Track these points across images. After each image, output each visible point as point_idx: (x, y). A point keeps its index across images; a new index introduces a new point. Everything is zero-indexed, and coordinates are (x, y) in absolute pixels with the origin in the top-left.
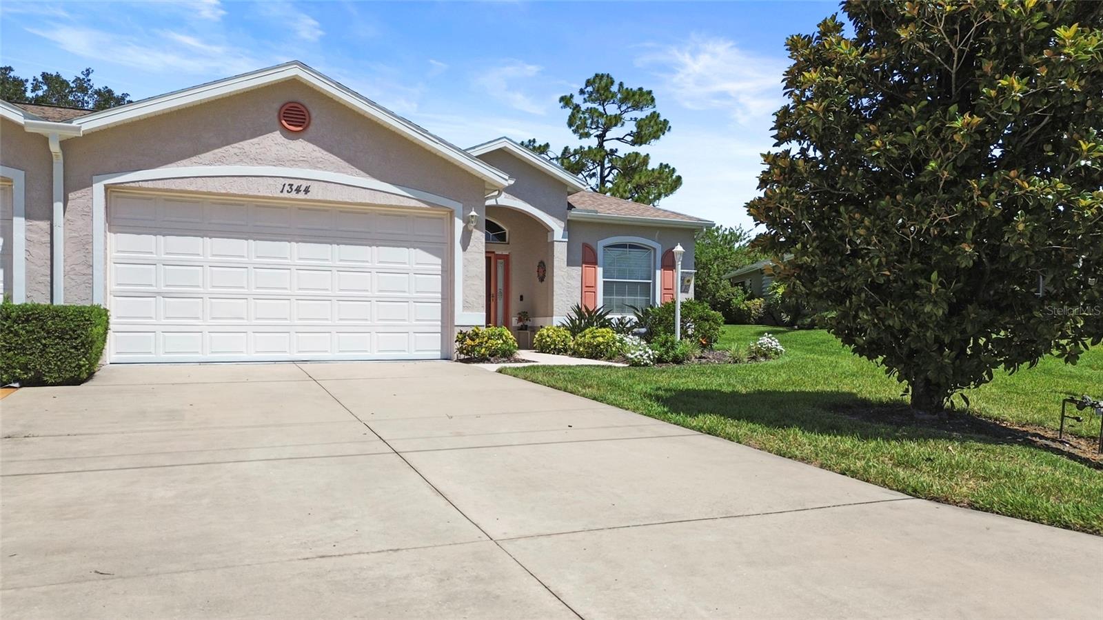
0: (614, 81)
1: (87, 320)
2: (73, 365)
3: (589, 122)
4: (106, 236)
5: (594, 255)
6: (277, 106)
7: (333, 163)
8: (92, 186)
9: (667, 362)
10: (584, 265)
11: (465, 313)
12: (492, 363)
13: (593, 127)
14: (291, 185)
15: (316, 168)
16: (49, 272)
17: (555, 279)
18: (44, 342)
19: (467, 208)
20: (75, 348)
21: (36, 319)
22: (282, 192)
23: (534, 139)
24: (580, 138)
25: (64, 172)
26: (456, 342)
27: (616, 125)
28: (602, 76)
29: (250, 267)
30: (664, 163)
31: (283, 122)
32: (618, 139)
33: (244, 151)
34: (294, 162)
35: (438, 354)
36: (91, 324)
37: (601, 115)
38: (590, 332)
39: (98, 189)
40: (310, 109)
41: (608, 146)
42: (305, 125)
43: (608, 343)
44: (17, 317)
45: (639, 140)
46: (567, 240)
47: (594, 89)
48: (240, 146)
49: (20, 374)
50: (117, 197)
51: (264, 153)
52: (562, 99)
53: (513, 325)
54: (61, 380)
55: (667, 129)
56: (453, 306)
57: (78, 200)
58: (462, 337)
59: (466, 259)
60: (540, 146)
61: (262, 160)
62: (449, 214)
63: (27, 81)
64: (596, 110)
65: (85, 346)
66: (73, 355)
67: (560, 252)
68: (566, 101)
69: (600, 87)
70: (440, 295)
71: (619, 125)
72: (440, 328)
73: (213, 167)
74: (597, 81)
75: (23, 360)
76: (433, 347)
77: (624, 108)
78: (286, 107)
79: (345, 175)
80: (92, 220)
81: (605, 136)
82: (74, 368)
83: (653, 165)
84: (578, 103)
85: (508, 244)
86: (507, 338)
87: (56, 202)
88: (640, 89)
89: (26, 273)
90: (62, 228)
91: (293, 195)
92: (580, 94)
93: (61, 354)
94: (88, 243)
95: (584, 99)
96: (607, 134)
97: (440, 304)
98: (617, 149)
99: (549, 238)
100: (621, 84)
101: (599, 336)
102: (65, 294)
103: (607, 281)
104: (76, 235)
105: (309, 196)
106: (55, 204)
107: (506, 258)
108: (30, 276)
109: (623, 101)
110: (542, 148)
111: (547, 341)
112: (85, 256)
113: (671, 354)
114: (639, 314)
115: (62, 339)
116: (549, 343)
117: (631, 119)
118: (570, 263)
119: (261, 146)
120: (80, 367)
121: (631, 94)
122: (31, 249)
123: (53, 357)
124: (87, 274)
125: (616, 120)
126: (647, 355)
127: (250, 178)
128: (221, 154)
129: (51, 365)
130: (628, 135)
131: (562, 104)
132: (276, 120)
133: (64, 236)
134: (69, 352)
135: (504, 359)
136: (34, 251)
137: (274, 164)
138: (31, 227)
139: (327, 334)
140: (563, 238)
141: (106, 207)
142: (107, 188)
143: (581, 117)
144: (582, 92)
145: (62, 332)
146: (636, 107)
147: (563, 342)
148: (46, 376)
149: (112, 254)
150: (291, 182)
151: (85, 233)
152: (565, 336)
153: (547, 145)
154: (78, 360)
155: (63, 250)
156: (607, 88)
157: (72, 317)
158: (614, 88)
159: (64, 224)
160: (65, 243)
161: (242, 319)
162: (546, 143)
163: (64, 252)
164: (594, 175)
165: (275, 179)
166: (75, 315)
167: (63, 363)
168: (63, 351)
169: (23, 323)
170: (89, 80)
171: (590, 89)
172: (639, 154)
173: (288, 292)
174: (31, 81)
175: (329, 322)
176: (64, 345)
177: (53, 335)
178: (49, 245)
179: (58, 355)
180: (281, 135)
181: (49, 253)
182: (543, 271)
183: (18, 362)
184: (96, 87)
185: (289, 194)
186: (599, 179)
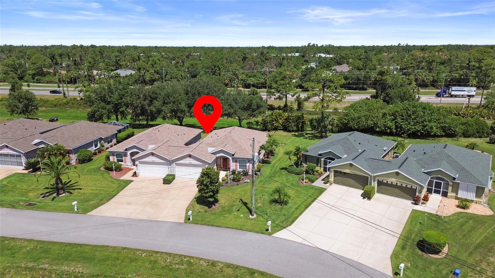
4: (176, 167)
5: (237, 161)
31: (189, 157)
103: (239, 165)
118: (233, 162)
141: (175, 164)
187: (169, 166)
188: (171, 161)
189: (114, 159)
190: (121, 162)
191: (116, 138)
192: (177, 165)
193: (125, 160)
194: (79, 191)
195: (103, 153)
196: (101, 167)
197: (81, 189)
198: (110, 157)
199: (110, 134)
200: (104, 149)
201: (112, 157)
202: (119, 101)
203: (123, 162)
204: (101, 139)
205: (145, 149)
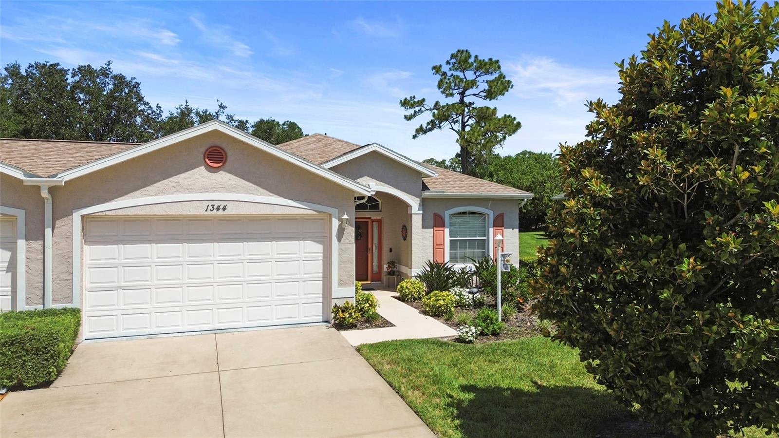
0: (471, 56)
1: (55, 339)
2: (45, 373)
3: (453, 85)
4: (82, 248)
5: (443, 221)
6: (203, 150)
7: (243, 188)
8: (72, 215)
9: (487, 335)
10: (435, 228)
11: (340, 288)
12: (358, 329)
13: (456, 88)
14: (213, 206)
15: (231, 192)
16: (42, 280)
17: (413, 242)
18: (24, 358)
19: (341, 213)
20: (46, 360)
21: (18, 342)
22: (206, 211)
23: (414, 96)
24: (446, 97)
25: (53, 208)
26: (332, 313)
27: (472, 87)
28: (463, 51)
29: (185, 264)
30: (508, 114)
31: (207, 160)
32: (474, 95)
33: (179, 184)
34: (215, 189)
35: (320, 318)
36: (58, 341)
37: (461, 80)
38: (435, 295)
39: (77, 216)
40: (226, 149)
41: (467, 100)
42: (223, 162)
43: (448, 305)
44: (5, 342)
45: (489, 96)
46: (421, 212)
47: (456, 60)
48: (176, 181)
49: (7, 383)
50: (92, 221)
51: (194, 185)
52: (434, 68)
53: (385, 270)
54: (36, 384)
55: (510, 87)
56: (331, 283)
57: (63, 228)
58: (337, 309)
59: (340, 249)
60: (419, 101)
61: (192, 189)
62: (329, 216)
63: (69, 70)
64: (458, 77)
65: (53, 358)
66: (44, 366)
67: (417, 221)
68: (437, 69)
69: (461, 60)
70: (321, 275)
71: (475, 87)
72: (322, 299)
73: (157, 197)
74: (459, 55)
75: (8, 373)
76: (316, 312)
77: (478, 74)
78: (210, 150)
79: (252, 195)
80: (72, 241)
81: (465, 94)
82: (46, 374)
83: (500, 115)
84: (445, 71)
85: (381, 211)
86: (372, 302)
87: (47, 228)
88: (490, 59)
89: (26, 281)
90: (51, 249)
91: (215, 212)
92: (447, 64)
93: (36, 366)
94: (69, 257)
95: (450, 68)
96: (466, 92)
97: (322, 282)
98: (474, 102)
99: (409, 211)
100: (476, 57)
101: (440, 299)
102: (53, 295)
103: (452, 240)
104: (61, 252)
105: (226, 212)
106: (46, 230)
107: (380, 222)
108: (29, 284)
109: (477, 69)
110: (420, 102)
111: (406, 292)
112: (67, 267)
113: (490, 328)
114: (476, 264)
115: (37, 355)
116: (407, 293)
117: (484, 81)
118: (424, 226)
119: (192, 179)
120: (49, 373)
121: (483, 64)
122: (29, 265)
123: (30, 369)
124: (69, 280)
125: (473, 83)
126: (471, 333)
127: (184, 203)
128: (163, 187)
129: (29, 374)
130: (482, 91)
131: (434, 71)
132: (202, 160)
133: (53, 254)
134: (42, 363)
135: (368, 325)
136: (32, 266)
137: (201, 191)
138: (30, 249)
139: (238, 309)
140: (418, 210)
141: (83, 230)
142: (83, 217)
143: (447, 82)
144: (448, 63)
145: (37, 349)
146: (487, 72)
147: (417, 292)
148: (26, 382)
149: (87, 261)
150: (213, 203)
151: (68, 251)
152: (419, 287)
153: (424, 100)
154: (49, 369)
155: (51, 263)
156: (466, 61)
157: (44, 338)
158: (472, 60)
159: (53, 245)
160: (53, 259)
161: (179, 301)
162: (423, 98)
163: (52, 265)
164: (457, 121)
165: (201, 202)
166: (46, 337)
167: (37, 372)
168: (38, 363)
169: (9, 346)
170: (110, 69)
171: (454, 60)
172: (489, 108)
173: (212, 280)
174: (71, 71)
175: (241, 300)
176: (38, 359)
177: (31, 352)
178: (42, 261)
179: (34, 366)
180: (206, 171)
181: (42, 266)
182: (405, 232)
183: (6, 374)
184: (114, 73)
185: (212, 212)
186: (461, 125)
187: (22, 244)
188: (45, 194)
192: (99, 232)
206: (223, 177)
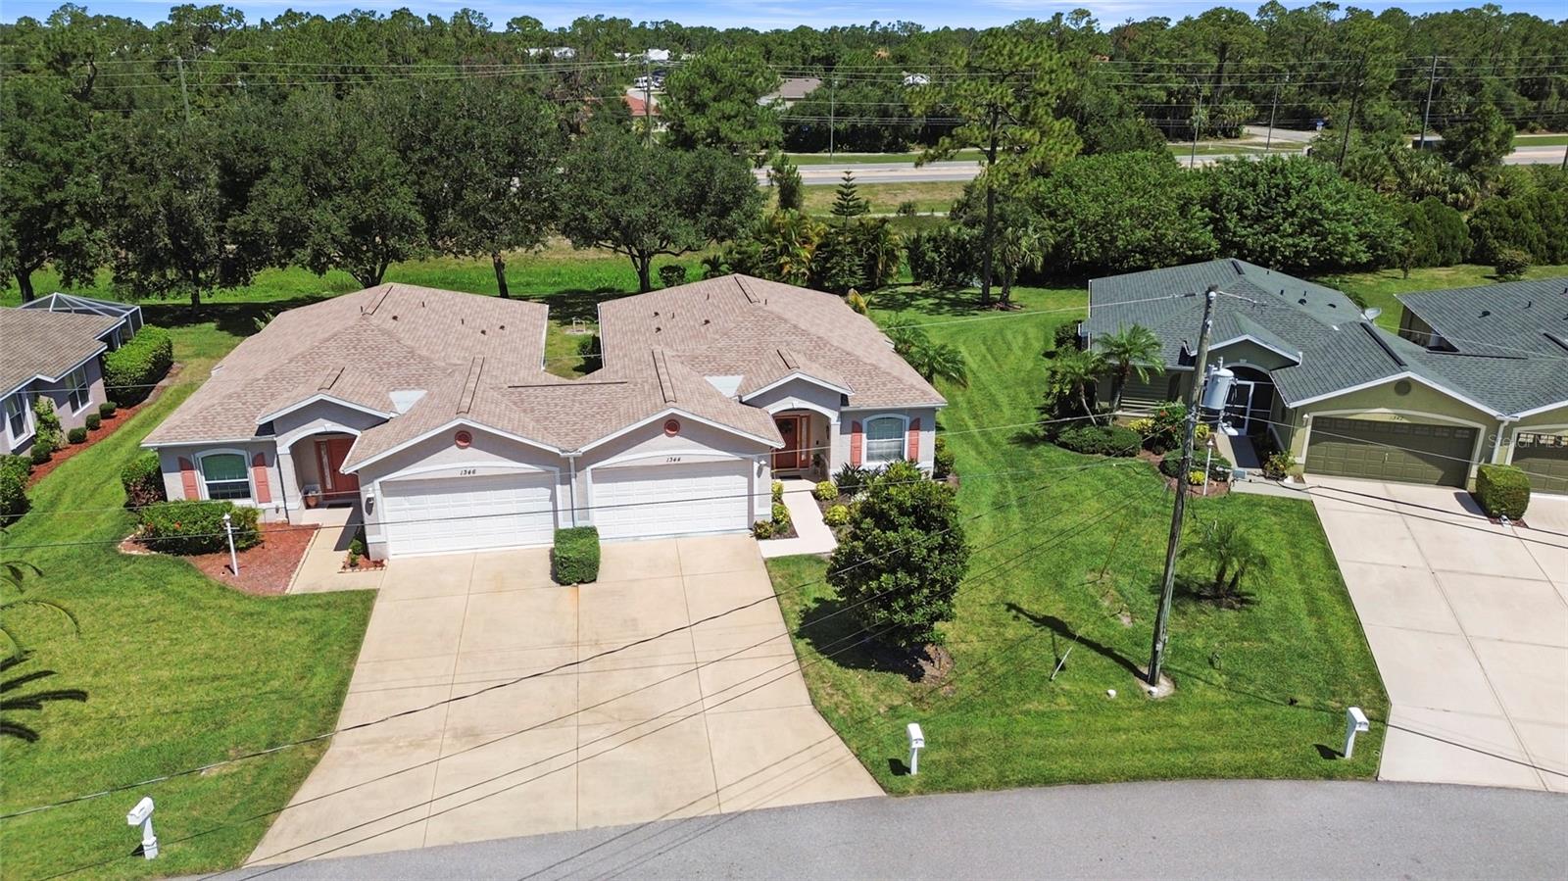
4: (592, 486)
5: (860, 428)
6: (665, 425)
7: (692, 445)
8: (586, 469)
10: (852, 434)
11: (760, 509)
12: (771, 539)
14: (671, 458)
15: (683, 448)
17: (832, 445)
19: (760, 459)
22: (667, 461)
25: (576, 467)
31: (667, 431)
33: (649, 446)
34: (672, 447)
39: (589, 469)
40: (677, 423)
42: (678, 431)
46: (840, 422)
48: (647, 444)
50: (597, 471)
56: (753, 505)
57: (581, 476)
58: (756, 523)
59: (760, 482)
61: (660, 448)
67: (836, 429)
72: (747, 514)
73: (636, 455)
78: (668, 424)
79: (698, 450)
80: (587, 482)
87: (572, 476)
90: (576, 489)
94: (586, 491)
97: (747, 504)
99: (829, 421)
102: (578, 516)
103: (869, 442)
104: (581, 489)
105: (681, 461)
107: (808, 418)
112: (585, 497)
118: (842, 434)
119: (658, 442)
122: (564, 496)
124: (586, 508)
127: (652, 458)
128: (639, 449)
132: (664, 431)
135: (778, 536)
136: (565, 500)
137: (664, 449)
138: (563, 488)
140: (837, 421)
141: (592, 476)
142: (592, 469)
149: (595, 493)
151: (585, 488)
159: (576, 486)
160: (577, 494)
163: (577, 499)
165: (664, 456)
178: (571, 495)
180: (667, 436)
181: (571, 500)
185: (671, 461)
187: (558, 487)
188: (572, 461)
189: (190, 487)
190: (237, 496)
191: (104, 374)
192: (601, 477)
193: (263, 484)
194: (74, 706)
195: (63, 460)
196: (120, 539)
197: (79, 695)
198: (165, 476)
199: (76, 359)
200: (61, 438)
201: (178, 475)
202: (49, 197)
203: (247, 495)
204: (38, 387)
205: (386, 416)
206: (678, 440)
